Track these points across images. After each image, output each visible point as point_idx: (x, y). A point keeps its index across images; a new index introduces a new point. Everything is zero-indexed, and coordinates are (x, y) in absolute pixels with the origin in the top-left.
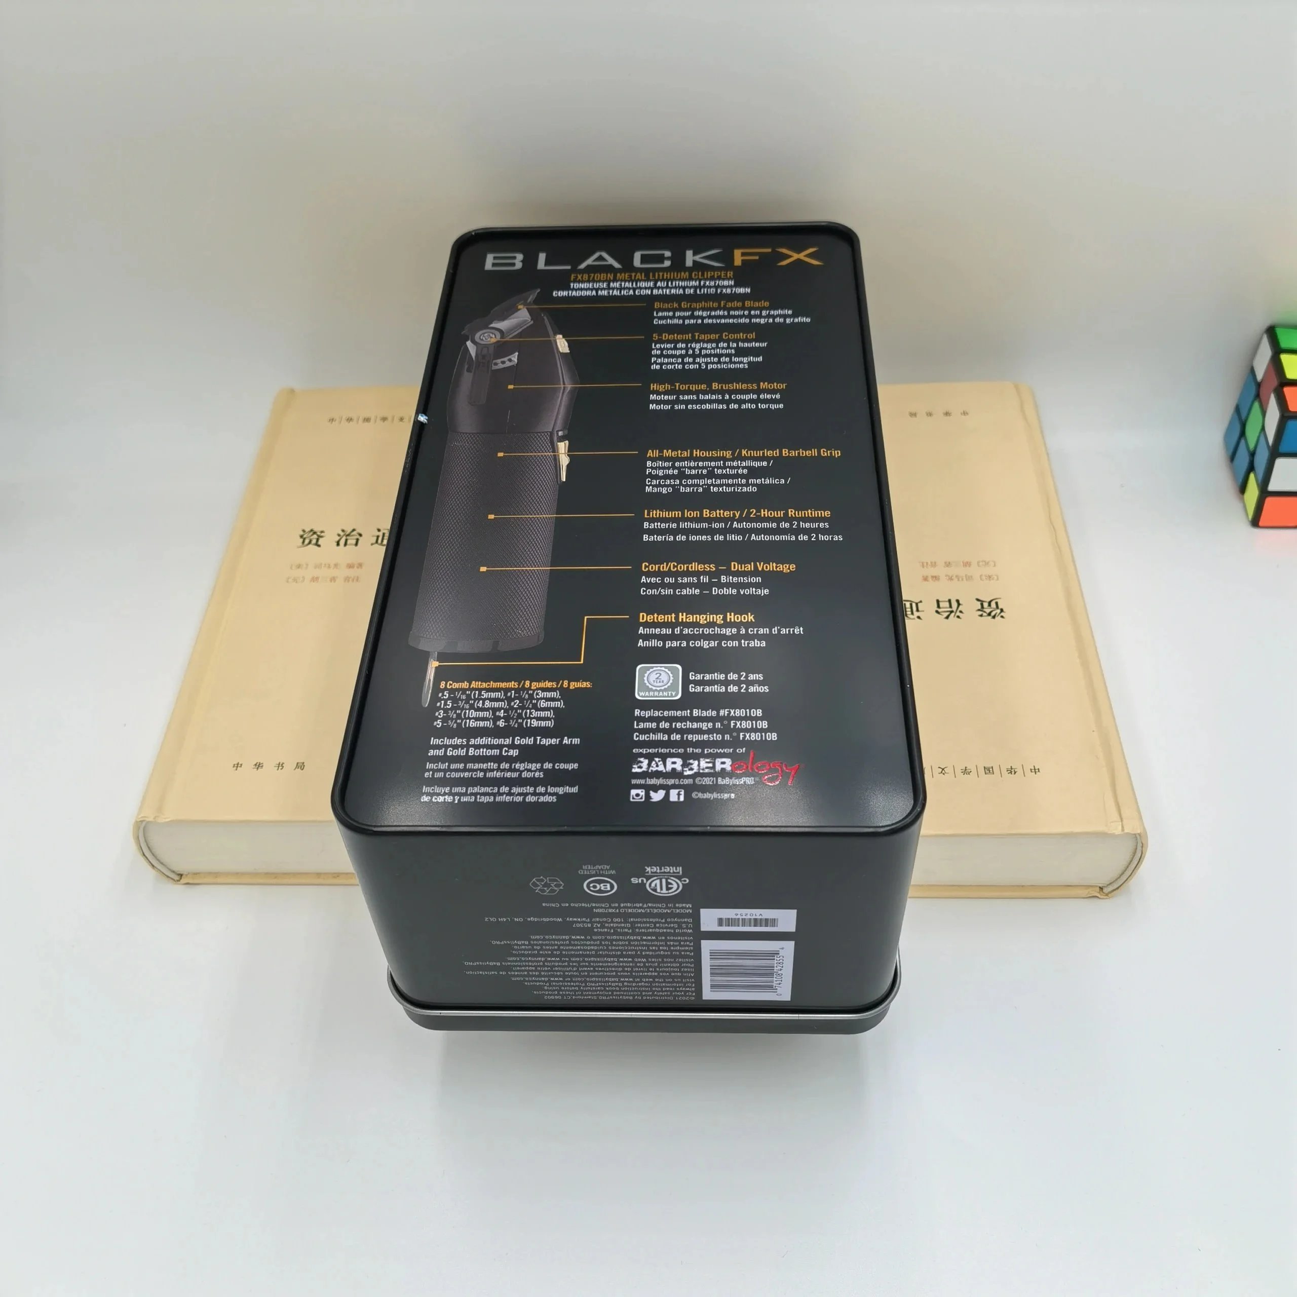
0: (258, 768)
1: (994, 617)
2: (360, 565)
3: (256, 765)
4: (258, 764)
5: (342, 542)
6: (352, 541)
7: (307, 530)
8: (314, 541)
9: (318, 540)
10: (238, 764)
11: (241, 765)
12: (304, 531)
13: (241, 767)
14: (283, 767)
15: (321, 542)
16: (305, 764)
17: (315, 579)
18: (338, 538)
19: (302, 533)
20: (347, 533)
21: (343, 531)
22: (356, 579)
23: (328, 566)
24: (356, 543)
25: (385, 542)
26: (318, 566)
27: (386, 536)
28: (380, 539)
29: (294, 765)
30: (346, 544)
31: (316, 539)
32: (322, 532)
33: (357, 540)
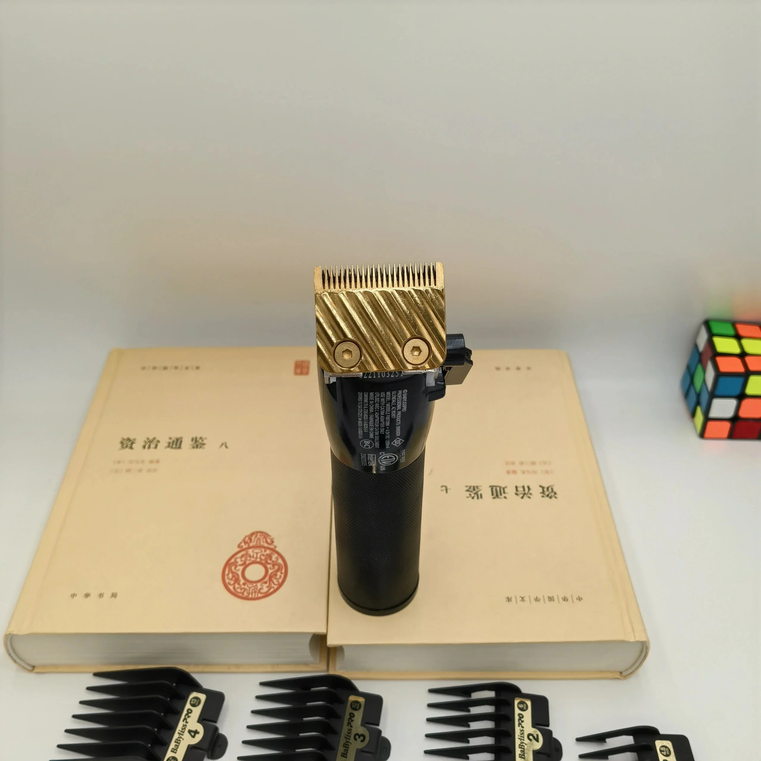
0: (87, 597)
1: (551, 498)
2: (158, 461)
3: (86, 595)
6: (153, 445)
7: (126, 438)
8: (129, 446)
9: (132, 445)
10: (74, 594)
12: (123, 439)
13: (76, 596)
14: (103, 596)
15: (134, 446)
16: (117, 594)
17: (128, 471)
18: (144, 444)
19: (122, 441)
20: (150, 441)
21: (148, 439)
22: (155, 470)
23: (137, 462)
24: (156, 447)
25: (174, 446)
26: (131, 462)
27: (175, 442)
28: (171, 444)
29: (110, 595)
30: (149, 447)
31: (130, 444)
32: (135, 440)
33: (157, 445)
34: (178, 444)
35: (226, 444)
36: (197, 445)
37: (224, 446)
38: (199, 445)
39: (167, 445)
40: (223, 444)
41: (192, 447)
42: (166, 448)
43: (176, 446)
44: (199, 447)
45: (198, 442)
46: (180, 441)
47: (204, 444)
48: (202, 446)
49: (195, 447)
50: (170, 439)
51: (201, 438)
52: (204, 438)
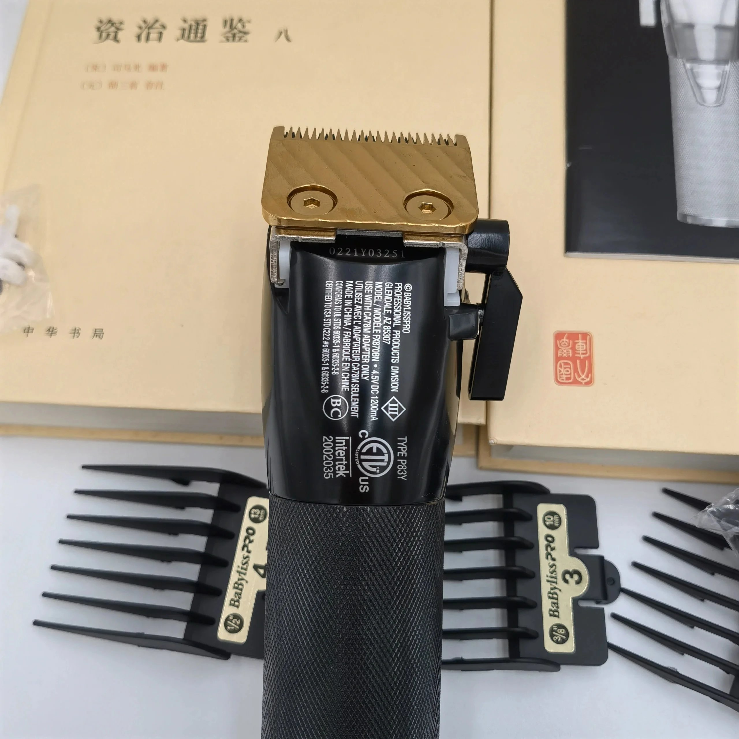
0: (51, 335)
2: (164, 67)
3: (49, 330)
4: (51, 330)
5: (143, 36)
6: (154, 35)
7: (105, 20)
8: (112, 35)
9: (116, 33)
10: (29, 328)
11: (33, 329)
12: (101, 22)
13: (32, 332)
14: (80, 334)
15: (120, 35)
16: (103, 331)
17: (113, 85)
18: (138, 31)
19: (99, 24)
20: (149, 25)
21: (145, 22)
22: (160, 85)
23: (128, 68)
24: (160, 39)
25: (192, 36)
26: (117, 68)
27: (194, 28)
28: (186, 34)
29: (91, 333)
30: (148, 39)
31: (114, 32)
32: (121, 23)
33: (161, 34)
34: (200, 31)
35: (286, 31)
36: (234, 36)
37: (283, 36)
38: (237, 35)
39: (178, 33)
40: (281, 33)
41: (224, 39)
42: (178, 40)
43: (196, 36)
44: (237, 39)
45: (235, 28)
46: (202, 26)
47: (246, 33)
48: (244, 37)
49: (231, 39)
50: (185, 21)
51: (240, 20)
52: (245, 19)
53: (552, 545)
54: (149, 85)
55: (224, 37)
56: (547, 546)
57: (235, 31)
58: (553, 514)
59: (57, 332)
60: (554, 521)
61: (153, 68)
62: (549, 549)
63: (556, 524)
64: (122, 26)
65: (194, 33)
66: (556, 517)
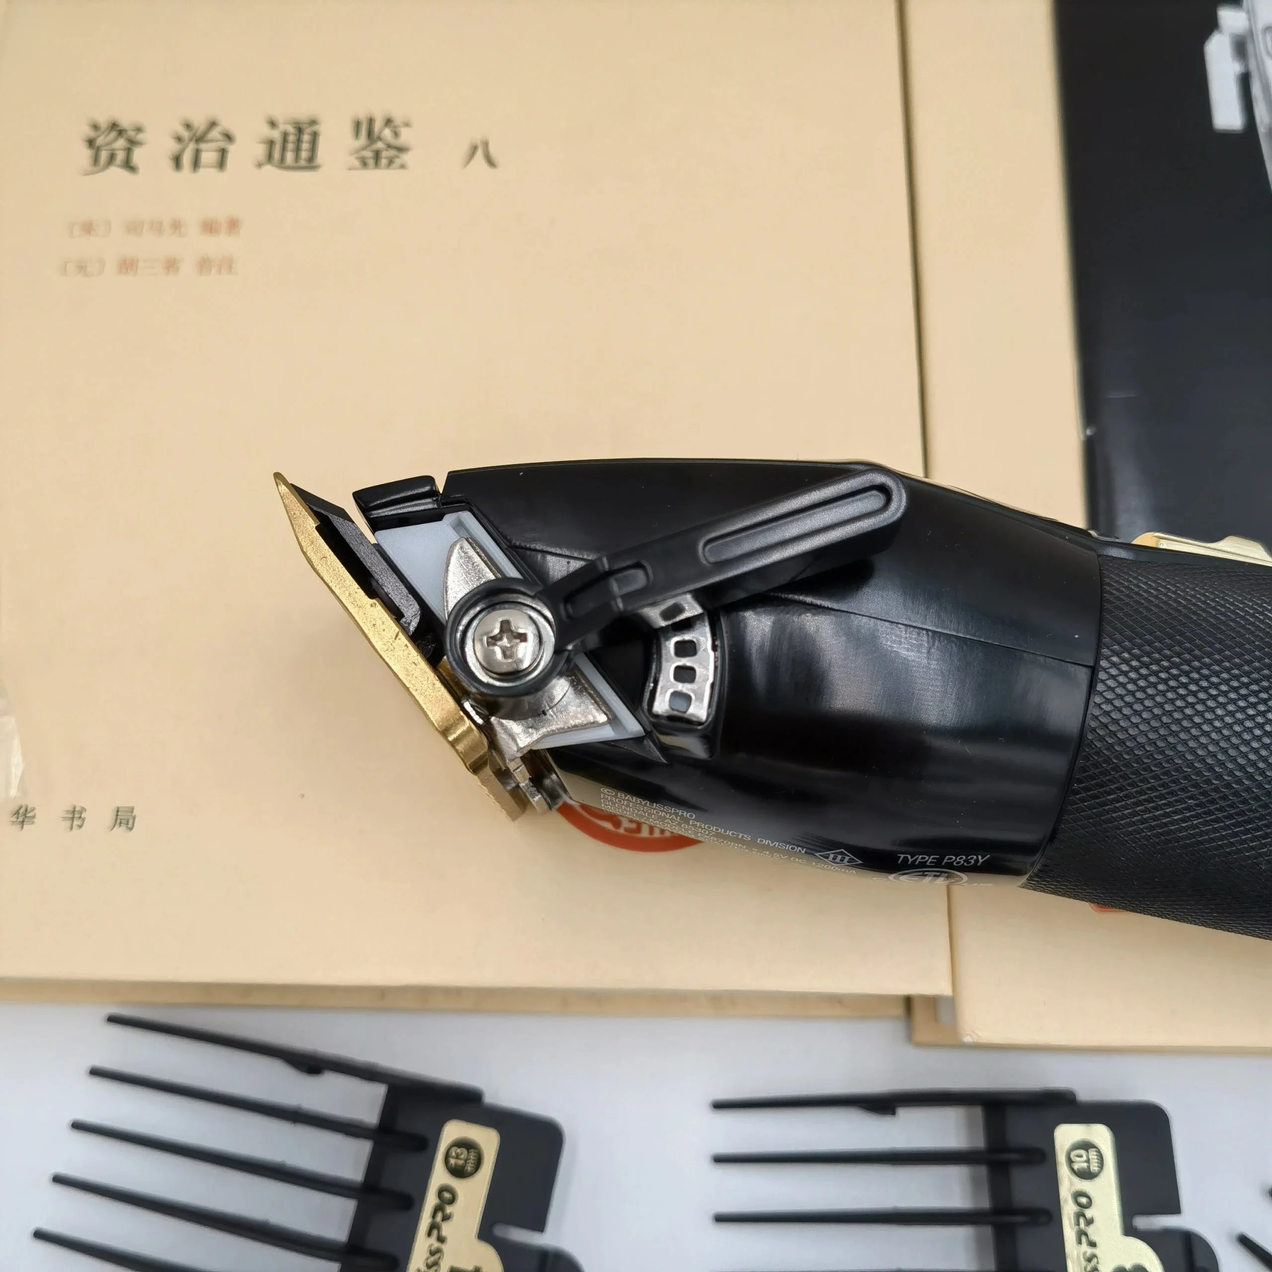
0: (23, 822)
2: (233, 225)
3: (17, 813)
4: (22, 811)
5: (187, 159)
6: (209, 156)
7: (103, 121)
8: (120, 156)
9: (129, 151)
12: (95, 127)
14: (84, 820)
15: (138, 156)
16: (135, 812)
17: (127, 265)
18: (174, 147)
19: (91, 133)
20: (198, 134)
21: (188, 126)
22: (228, 265)
23: (157, 227)
24: (221, 164)
25: (290, 156)
26: (134, 228)
27: (291, 138)
28: (277, 154)
29: (109, 818)
30: (196, 163)
31: (124, 149)
32: (139, 130)
33: (223, 152)
34: (305, 146)
35: (486, 144)
36: (377, 155)
37: (479, 154)
38: (384, 154)
39: (260, 151)
40: (474, 149)
41: (357, 163)
42: (260, 165)
43: (297, 158)
44: (384, 162)
45: (379, 138)
46: (311, 134)
47: (401, 150)
48: (397, 157)
49: (371, 162)
50: (273, 124)
51: (388, 122)
52: (398, 121)
53: (1089, 1213)
54: (204, 265)
55: (357, 158)
56: (1080, 1215)
57: (380, 145)
58: (1087, 1146)
59: (34, 817)
60: (1088, 1161)
61: (209, 227)
62: (1082, 1221)
63: (1094, 1168)
64: (140, 137)
65: (293, 151)
66: (1093, 1154)
